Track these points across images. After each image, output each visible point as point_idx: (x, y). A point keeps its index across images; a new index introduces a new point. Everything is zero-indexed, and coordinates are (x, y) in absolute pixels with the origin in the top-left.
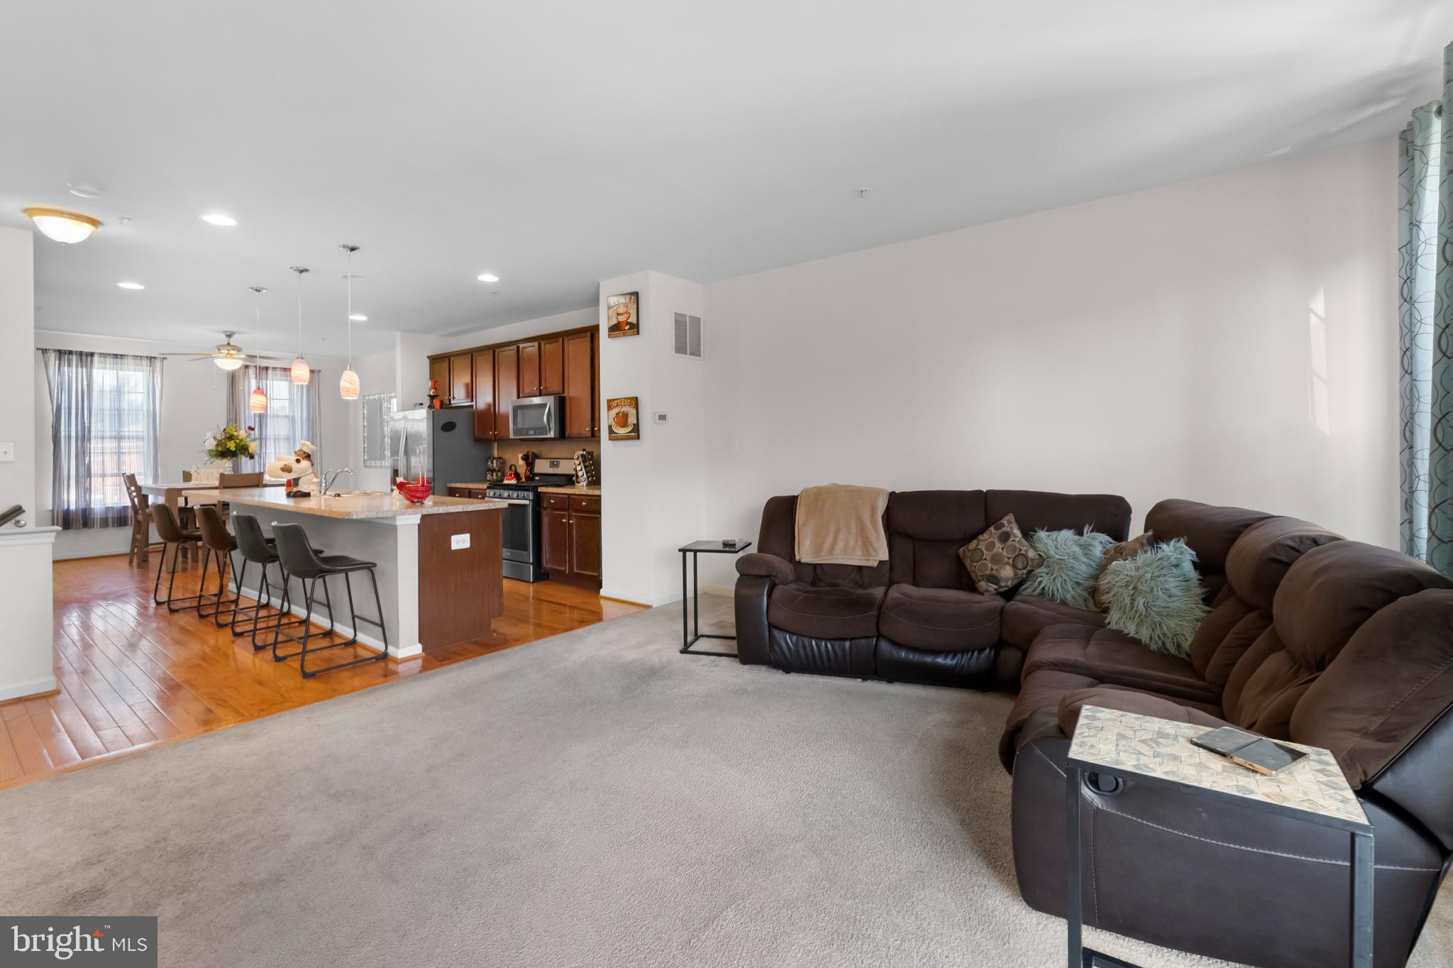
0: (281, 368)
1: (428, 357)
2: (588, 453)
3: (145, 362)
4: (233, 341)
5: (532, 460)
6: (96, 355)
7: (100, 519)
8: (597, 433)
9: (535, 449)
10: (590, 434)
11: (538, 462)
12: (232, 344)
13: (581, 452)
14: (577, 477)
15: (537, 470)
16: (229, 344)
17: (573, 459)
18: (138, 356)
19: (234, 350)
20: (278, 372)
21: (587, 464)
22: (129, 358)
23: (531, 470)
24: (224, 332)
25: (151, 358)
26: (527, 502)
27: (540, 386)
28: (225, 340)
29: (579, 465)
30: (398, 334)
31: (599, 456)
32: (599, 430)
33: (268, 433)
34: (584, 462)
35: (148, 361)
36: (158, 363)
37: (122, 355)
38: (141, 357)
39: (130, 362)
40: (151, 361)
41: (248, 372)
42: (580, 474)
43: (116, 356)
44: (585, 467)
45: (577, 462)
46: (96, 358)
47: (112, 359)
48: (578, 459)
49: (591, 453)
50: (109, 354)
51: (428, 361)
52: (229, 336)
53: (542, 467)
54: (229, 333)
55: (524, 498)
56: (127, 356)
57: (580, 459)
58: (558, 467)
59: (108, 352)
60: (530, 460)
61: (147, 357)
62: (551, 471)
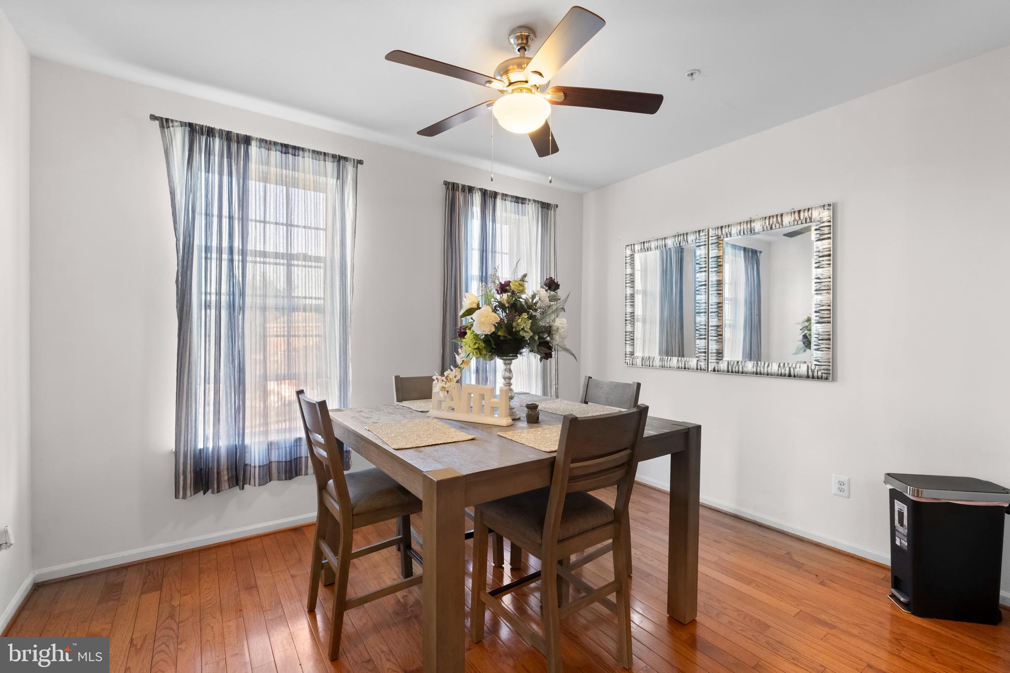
3: (330, 166)
6: (253, 143)
7: (260, 467)
18: (321, 153)
22: (306, 154)
25: (339, 159)
35: (336, 164)
36: (350, 168)
37: (294, 148)
38: (325, 154)
39: (306, 162)
40: (339, 164)
43: (286, 148)
46: (254, 149)
47: (278, 153)
50: (275, 143)
56: (303, 149)
59: (273, 139)
61: (334, 156)
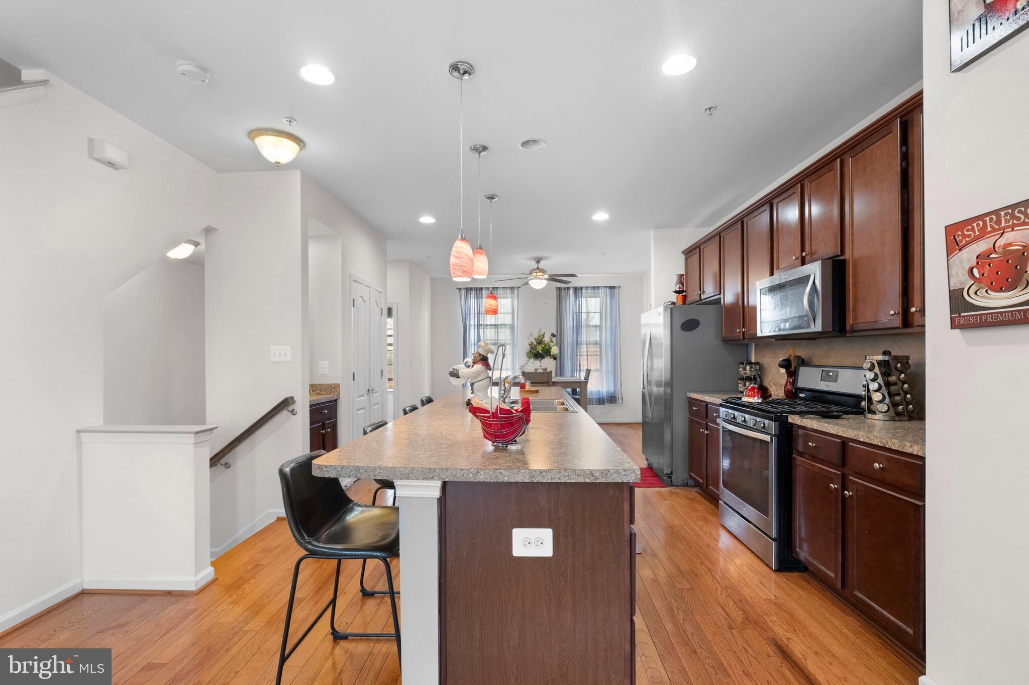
0: (591, 287)
1: (683, 252)
2: (897, 359)
4: (542, 265)
5: (795, 368)
8: (916, 319)
9: (802, 351)
10: (898, 322)
11: (803, 371)
12: (540, 268)
13: (880, 357)
14: (870, 399)
15: (801, 384)
16: (538, 268)
17: (861, 368)
19: (540, 272)
20: (590, 291)
21: (893, 378)
23: (794, 383)
24: (534, 259)
26: (767, 438)
27: (803, 250)
28: (535, 265)
29: (874, 380)
30: (652, 232)
31: (922, 365)
32: (922, 311)
33: (583, 339)
34: (886, 374)
41: (569, 292)
42: (877, 397)
44: (888, 384)
45: (870, 375)
48: (871, 369)
49: (905, 360)
51: (683, 257)
52: (538, 262)
53: (809, 379)
54: (537, 260)
55: (763, 430)
57: (877, 370)
58: (836, 381)
60: (791, 368)
62: (823, 386)
